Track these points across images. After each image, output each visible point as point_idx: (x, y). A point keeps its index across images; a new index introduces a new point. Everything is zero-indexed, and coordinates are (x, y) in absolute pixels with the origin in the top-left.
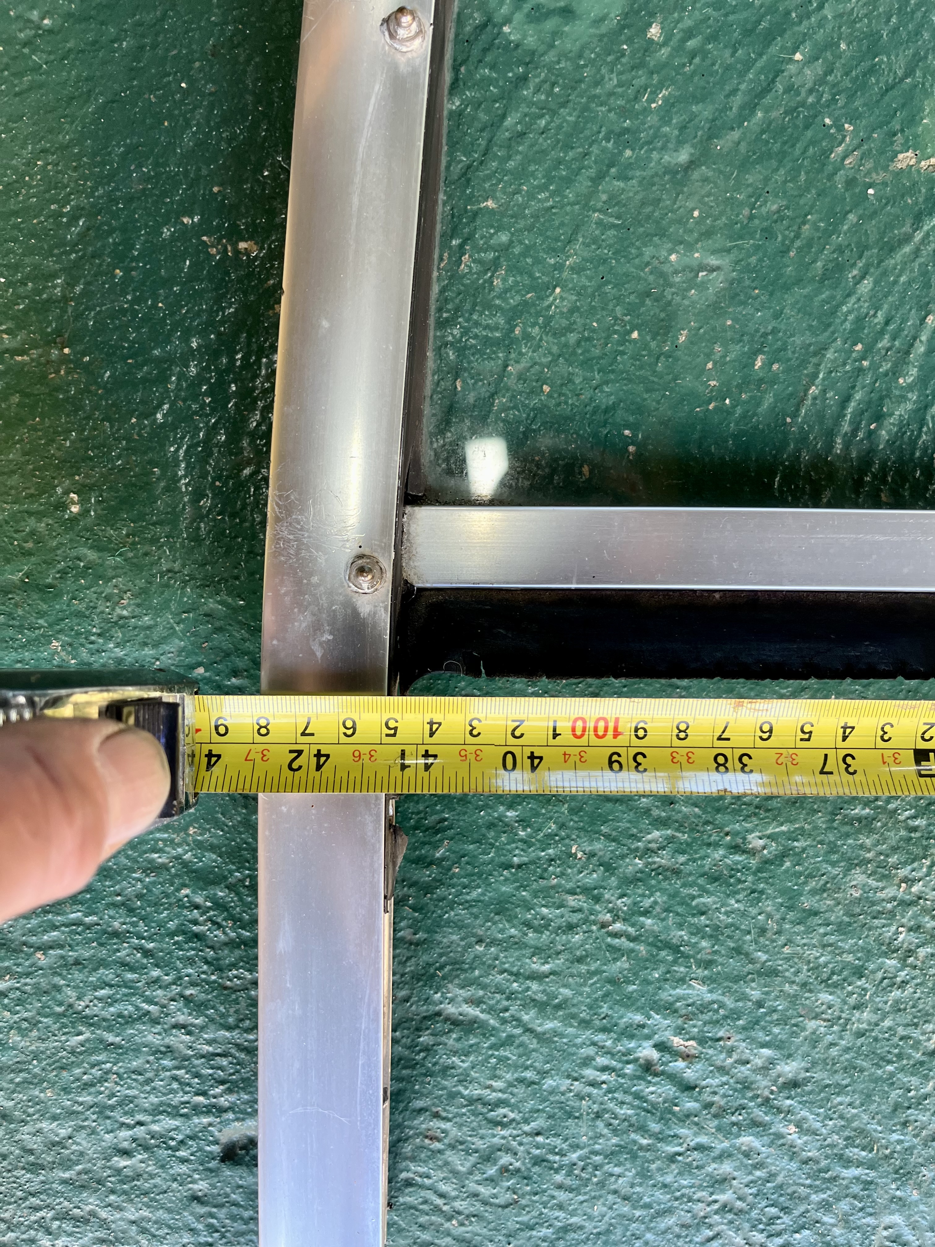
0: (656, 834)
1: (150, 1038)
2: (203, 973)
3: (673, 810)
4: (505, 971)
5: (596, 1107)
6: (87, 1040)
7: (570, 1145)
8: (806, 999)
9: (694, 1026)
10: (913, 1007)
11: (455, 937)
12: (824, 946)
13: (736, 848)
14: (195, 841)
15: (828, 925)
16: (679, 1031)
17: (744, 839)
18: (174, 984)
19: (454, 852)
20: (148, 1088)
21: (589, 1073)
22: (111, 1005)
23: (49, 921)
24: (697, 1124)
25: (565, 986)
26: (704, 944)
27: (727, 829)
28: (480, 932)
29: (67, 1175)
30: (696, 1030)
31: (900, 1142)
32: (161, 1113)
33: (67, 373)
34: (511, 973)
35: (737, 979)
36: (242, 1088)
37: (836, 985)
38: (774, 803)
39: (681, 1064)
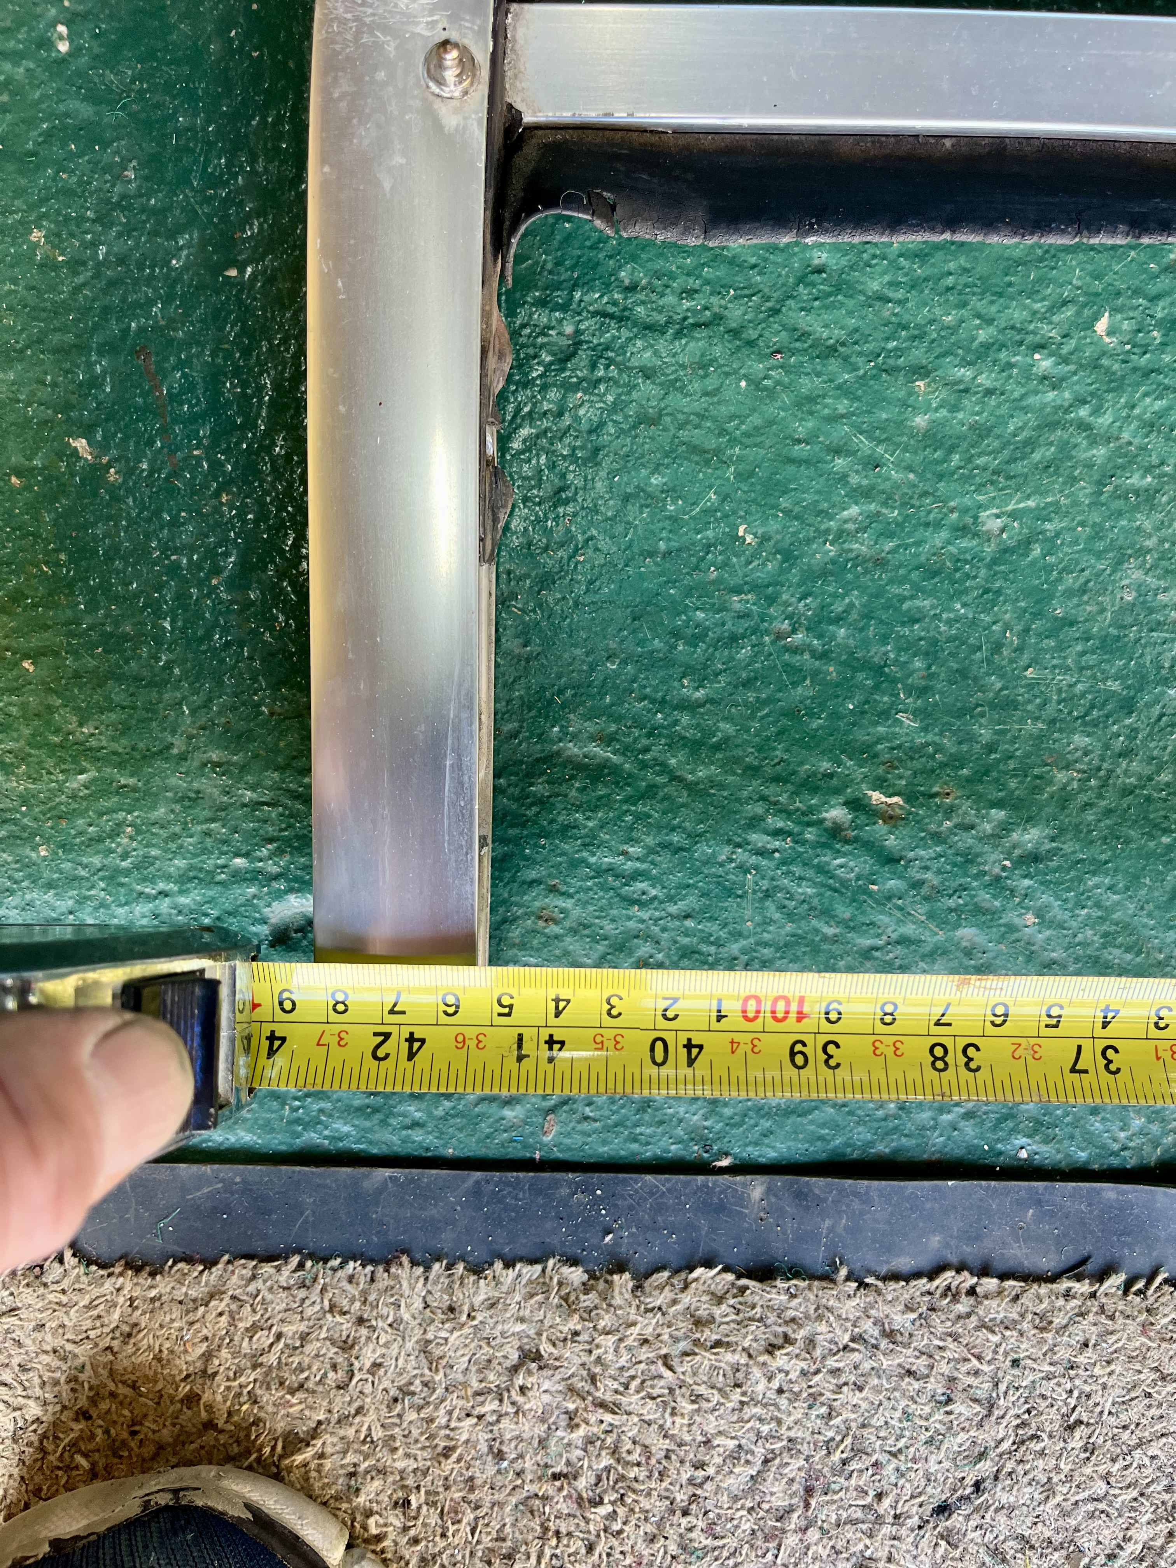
0: (854, 510)
1: (173, 781)
4: (646, 697)
5: (765, 884)
6: (93, 781)
7: (730, 933)
8: (1055, 741)
9: (901, 777)
12: (1082, 669)
13: (962, 530)
15: (1088, 640)
16: (880, 784)
17: (976, 518)
18: (205, 705)
20: (173, 847)
21: (757, 838)
22: (122, 734)
23: (38, 616)
24: (900, 909)
25: (725, 719)
26: (917, 663)
27: (952, 504)
28: (612, 644)
30: (903, 782)
32: (191, 879)
34: (653, 701)
35: (961, 713)
36: (296, 848)
37: (1095, 724)
38: (1019, 467)
39: (881, 827)
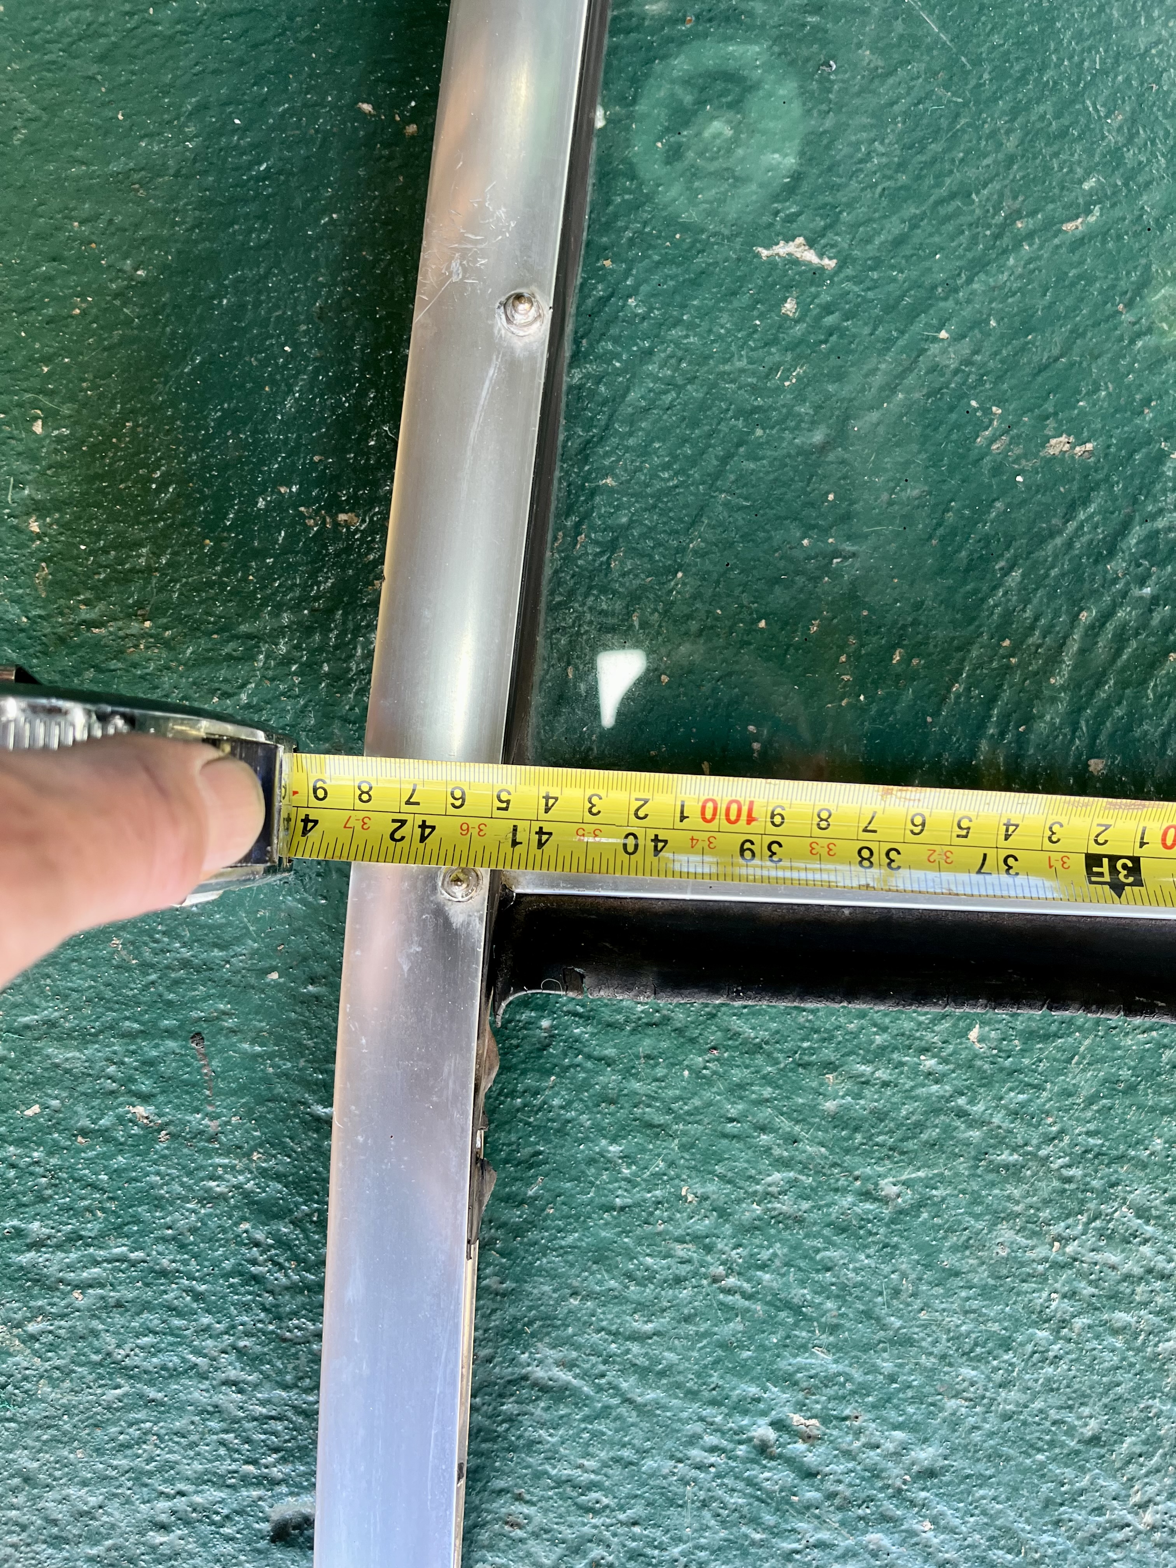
0: (777, 1176)
1: (196, 1395)
2: (260, 1321)
3: (797, 1149)
4: (603, 1329)
5: (702, 1494)
6: (126, 1395)
7: (672, 1538)
8: (946, 1373)
9: (817, 1402)
10: (1068, 1386)
11: (546, 1288)
12: (966, 1313)
13: (866, 1195)
14: (258, 1168)
15: (971, 1288)
16: (800, 1407)
17: (876, 1184)
18: (226, 1333)
19: (549, 1190)
20: (191, 1453)
21: (696, 1453)
22: (154, 1355)
23: (90, 1255)
24: (818, 1517)
25: (670, 1349)
26: (829, 1305)
27: (857, 1173)
28: (575, 1283)
29: (94, 1551)
30: (819, 1406)
31: (1051, 1544)
32: (205, 1482)
33: (147, 648)
34: (609, 1333)
35: (866, 1348)
36: (298, 1458)
37: (979, 1359)
38: (911, 1145)
39: (801, 1446)
